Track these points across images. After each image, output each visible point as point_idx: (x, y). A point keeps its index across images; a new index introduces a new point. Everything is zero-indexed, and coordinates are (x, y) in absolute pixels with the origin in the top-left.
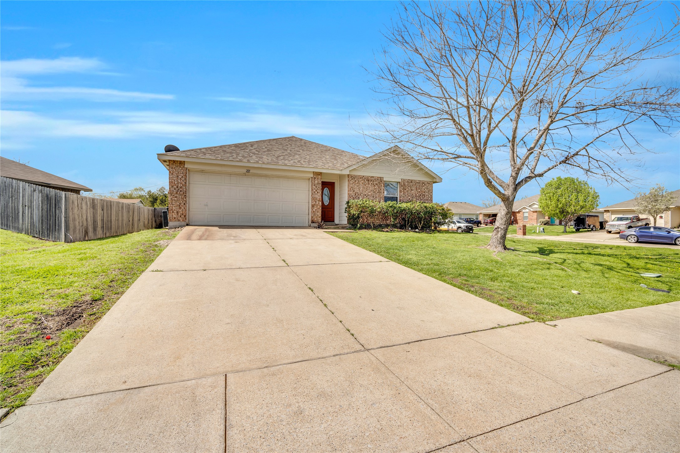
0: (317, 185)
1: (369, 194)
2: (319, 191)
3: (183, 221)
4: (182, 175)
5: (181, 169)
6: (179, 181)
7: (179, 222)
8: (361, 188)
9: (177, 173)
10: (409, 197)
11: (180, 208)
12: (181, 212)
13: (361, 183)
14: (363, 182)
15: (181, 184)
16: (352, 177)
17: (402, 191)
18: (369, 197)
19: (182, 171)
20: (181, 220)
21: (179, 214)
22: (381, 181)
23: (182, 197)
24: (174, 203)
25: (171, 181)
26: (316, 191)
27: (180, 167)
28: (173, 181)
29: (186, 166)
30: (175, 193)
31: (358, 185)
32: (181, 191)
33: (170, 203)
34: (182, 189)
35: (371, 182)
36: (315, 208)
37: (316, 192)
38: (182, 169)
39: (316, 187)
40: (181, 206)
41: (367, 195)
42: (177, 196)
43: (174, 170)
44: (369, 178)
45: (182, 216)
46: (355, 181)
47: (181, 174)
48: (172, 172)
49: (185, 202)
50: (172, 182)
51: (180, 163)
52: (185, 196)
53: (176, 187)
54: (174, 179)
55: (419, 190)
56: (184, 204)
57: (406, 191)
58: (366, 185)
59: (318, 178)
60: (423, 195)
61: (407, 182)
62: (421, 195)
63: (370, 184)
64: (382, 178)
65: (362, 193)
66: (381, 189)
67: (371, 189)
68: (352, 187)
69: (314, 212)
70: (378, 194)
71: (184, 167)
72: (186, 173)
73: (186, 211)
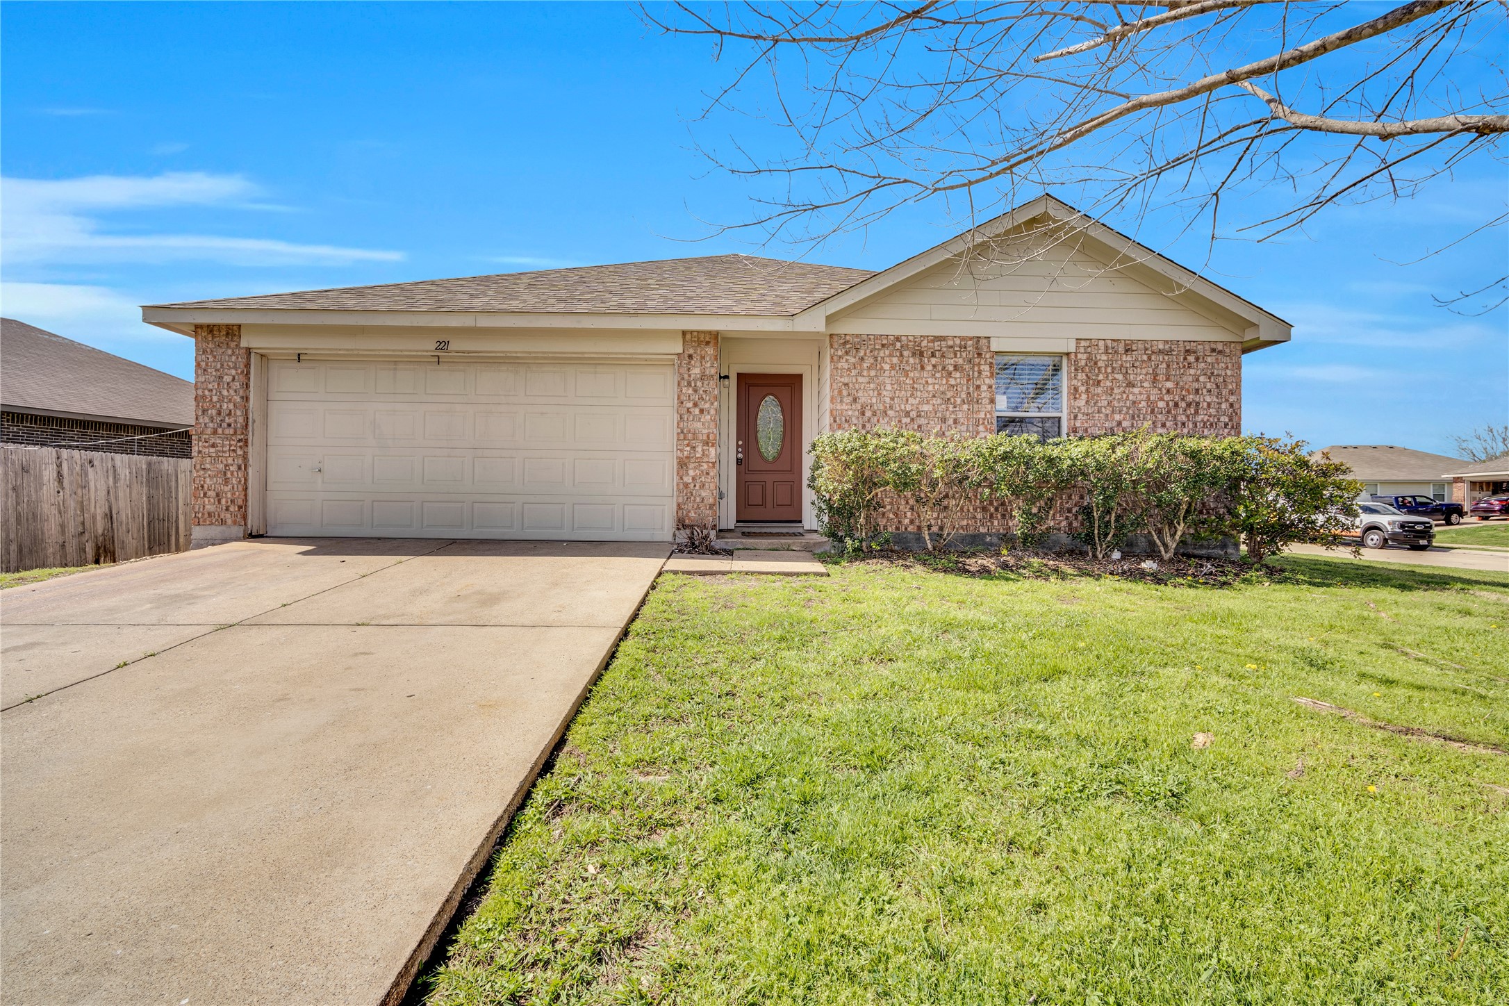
0: (699, 384)
1: (926, 408)
2: (707, 406)
3: (235, 523)
4: (233, 372)
5: (230, 352)
6: (225, 393)
7: (223, 528)
8: (889, 387)
9: (219, 366)
10: (1117, 417)
11: (226, 481)
12: (229, 495)
13: (887, 367)
14: (895, 360)
15: (230, 401)
16: (845, 343)
17: (1082, 389)
18: (922, 421)
19: (234, 358)
20: (229, 522)
21: (223, 501)
22: (979, 355)
23: (230, 446)
24: (208, 466)
25: (200, 392)
26: (695, 405)
27: (228, 346)
28: (207, 393)
29: (244, 344)
30: (209, 431)
31: (873, 373)
32: (229, 425)
33: (198, 467)
34: (232, 420)
35: (933, 361)
36: (691, 473)
37: (697, 411)
38: (233, 353)
39: (695, 391)
40: (229, 475)
41: (913, 414)
42: (218, 441)
43: (211, 359)
44: (924, 343)
45: (231, 509)
46: (862, 359)
47: (230, 368)
48: (203, 364)
49: (240, 462)
50: (204, 397)
51: (227, 334)
52: (239, 441)
53: (214, 412)
54: (210, 386)
55: (1169, 385)
56: (239, 468)
57: (1099, 390)
58: (911, 374)
59: (703, 358)
60: (1189, 405)
61: (1106, 352)
62: (1176, 405)
63: (929, 368)
64: (983, 342)
65: (891, 407)
66: (978, 387)
67: (930, 388)
68: (846, 385)
69: (686, 485)
70: (965, 407)
71: (238, 346)
72: (247, 365)
73: (245, 489)
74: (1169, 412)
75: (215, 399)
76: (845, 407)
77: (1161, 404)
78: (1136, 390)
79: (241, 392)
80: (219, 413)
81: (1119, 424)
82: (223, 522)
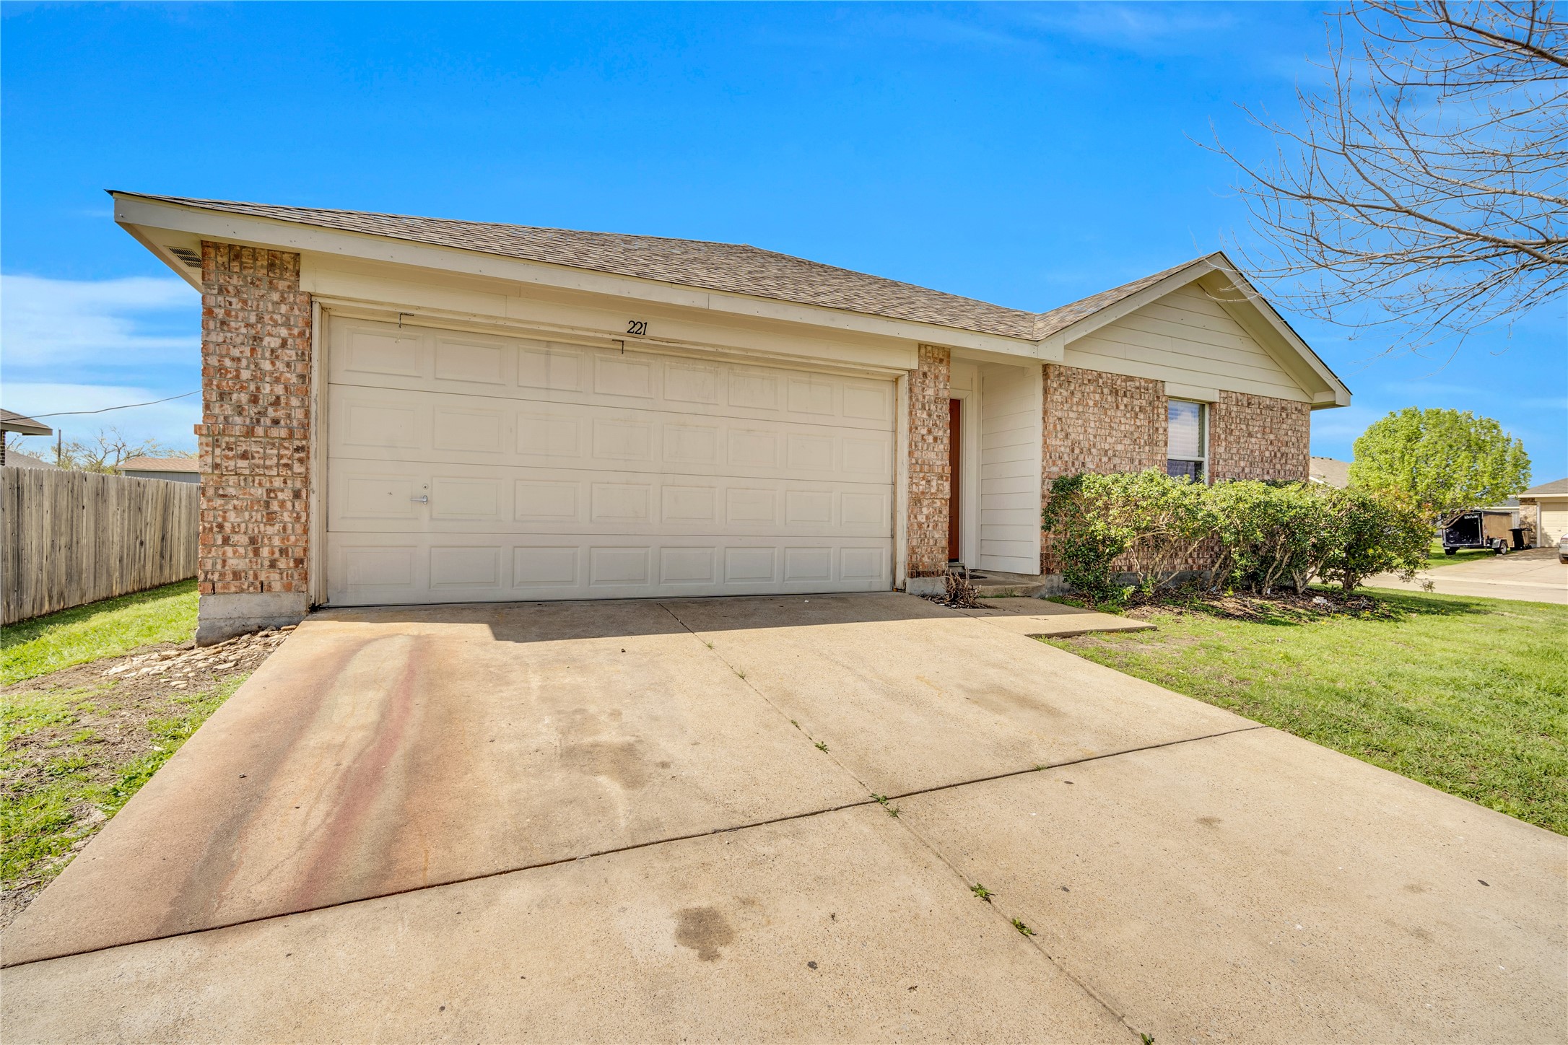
0: (933, 407)
1: (1120, 447)
2: (940, 433)
3: (288, 588)
4: (284, 332)
5: (276, 296)
6: (267, 366)
7: (266, 596)
8: (1092, 425)
9: (253, 319)
10: (1242, 464)
11: (271, 518)
12: (277, 541)
13: (1091, 403)
14: (1097, 397)
15: (277, 380)
16: (1060, 375)
17: (1223, 436)
18: (1117, 461)
19: (284, 309)
20: (277, 586)
21: (265, 552)
22: (1158, 397)
23: (280, 457)
24: (231, 491)
25: (213, 361)
26: (930, 432)
27: (272, 287)
28: (228, 362)
29: (305, 285)
30: (237, 431)
31: (1081, 409)
32: (276, 422)
33: (210, 492)
34: (281, 414)
35: (1125, 400)
36: (925, 511)
37: (930, 439)
38: (283, 299)
39: (930, 415)
40: (275, 506)
41: (1110, 453)
42: (254, 448)
43: (236, 305)
44: (1119, 382)
45: (282, 564)
46: (1072, 393)
47: (276, 324)
48: (220, 313)
49: (298, 485)
50: (221, 370)
51: (271, 266)
52: (297, 450)
53: (244, 398)
54: (235, 352)
55: (1272, 437)
56: (297, 495)
58: (1109, 413)
59: (936, 377)
60: (1282, 455)
61: (1237, 405)
62: (1275, 455)
63: (1122, 407)
64: (1160, 385)
65: (1094, 445)
66: (1157, 429)
67: (1123, 428)
68: (1060, 419)
69: (920, 526)
70: (1147, 448)
71: (293, 288)
72: (309, 324)
73: (306, 531)
74: (1271, 461)
76: (1059, 443)
77: (1267, 454)
78: (1253, 440)
79: (297, 367)
80: (254, 400)
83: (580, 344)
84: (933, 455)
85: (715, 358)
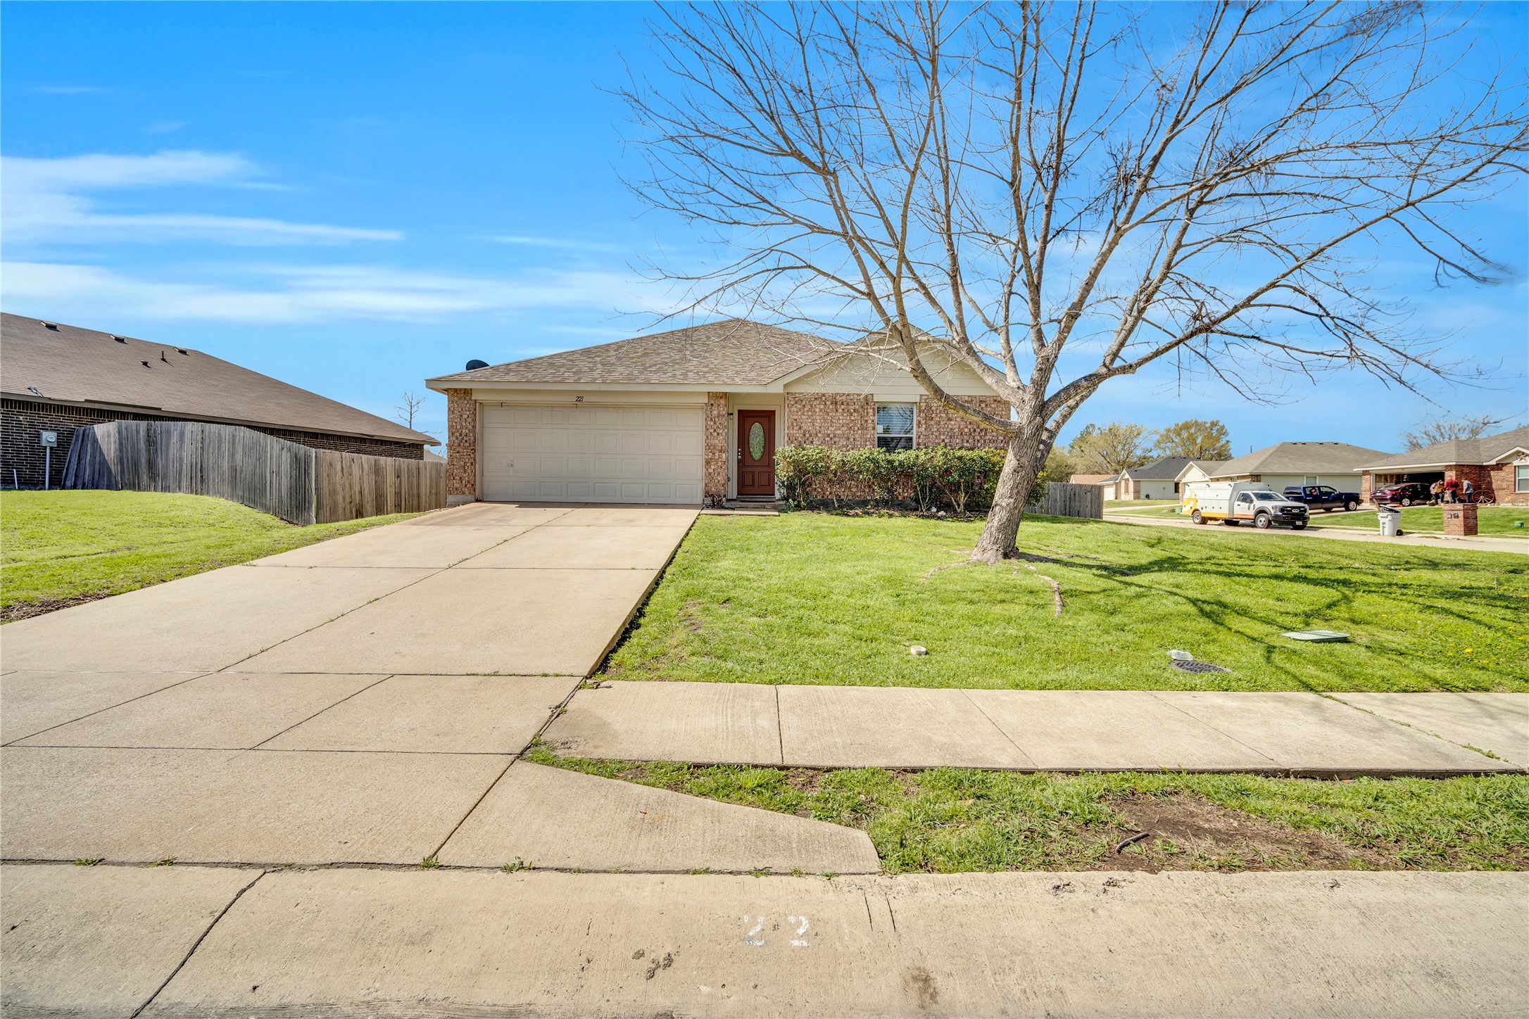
0: (717, 419)
1: (838, 432)
3: (470, 493)
4: (468, 413)
5: (466, 403)
6: (464, 424)
7: (463, 496)
8: (818, 421)
9: (460, 410)
10: (942, 437)
11: (465, 471)
12: (467, 479)
13: (817, 410)
14: (822, 407)
15: (466, 428)
16: (795, 398)
17: (923, 422)
18: (836, 439)
19: (468, 406)
20: (467, 493)
21: (464, 482)
22: (867, 404)
23: (467, 452)
24: (455, 463)
25: (450, 424)
26: (715, 431)
27: (465, 399)
28: (454, 424)
29: (473, 397)
30: (456, 445)
31: (810, 414)
32: (466, 441)
33: (450, 463)
34: (467, 439)
35: (843, 407)
36: (713, 467)
37: (716, 434)
38: (468, 403)
39: (715, 423)
40: (466, 468)
42: (461, 450)
43: (456, 406)
44: (838, 397)
45: (468, 486)
46: (804, 406)
47: (466, 411)
48: (452, 409)
49: (472, 461)
50: (452, 426)
51: (465, 393)
52: (472, 450)
53: (458, 434)
54: (456, 421)
56: (472, 464)
57: (932, 422)
58: (830, 414)
59: (719, 405)
60: (981, 430)
62: (975, 430)
63: (841, 411)
64: (870, 397)
65: (820, 432)
66: (867, 421)
67: (841, 421)
68: (796, 420)
69: (710, 474)
70: (860, 432)
71: (470, 399)
72: (475, 409)
73: (475, 476)
74: (971, 434)
75: (458, 427)
76: (795, 432)
77: (966, 430)
78: (953, 423)
79: (472, 424)
80: (461, 435)
81: (943, 441)
82: (463, 493)
83: (563, 406)
84: (717, 441)
85: (616, 407)
